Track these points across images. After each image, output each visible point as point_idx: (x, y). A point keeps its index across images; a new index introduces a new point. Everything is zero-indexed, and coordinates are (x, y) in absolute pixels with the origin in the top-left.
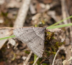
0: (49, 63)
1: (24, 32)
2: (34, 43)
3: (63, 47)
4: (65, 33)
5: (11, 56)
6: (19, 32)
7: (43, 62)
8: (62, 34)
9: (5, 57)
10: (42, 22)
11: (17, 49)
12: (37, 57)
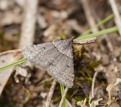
0: (84, 95)
1: (40, 51)
2: (58, 65)
3: (101, 68)
4: (99, 48)
5: (21, 97)
6: (32, 52)
7: (74, 96)
8: (95, 49)
9: (12, 101)
10: (60, 36)
11: (30, 83)
12: (65, 87)
